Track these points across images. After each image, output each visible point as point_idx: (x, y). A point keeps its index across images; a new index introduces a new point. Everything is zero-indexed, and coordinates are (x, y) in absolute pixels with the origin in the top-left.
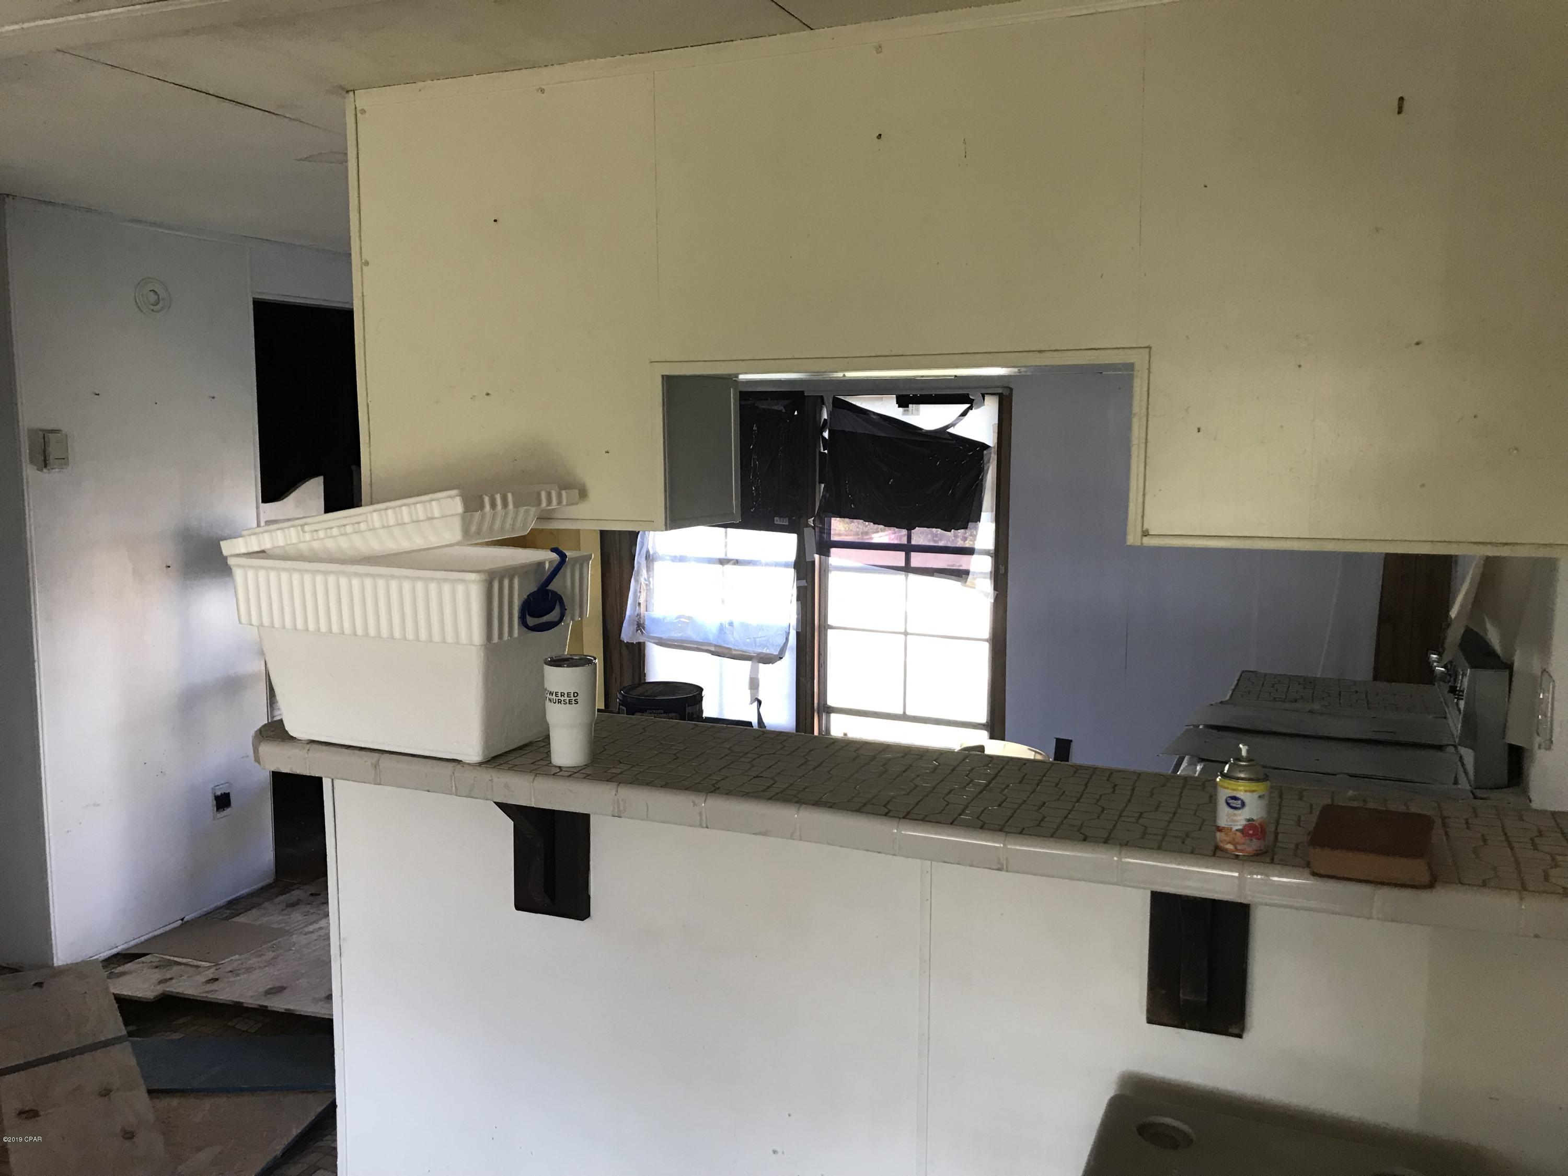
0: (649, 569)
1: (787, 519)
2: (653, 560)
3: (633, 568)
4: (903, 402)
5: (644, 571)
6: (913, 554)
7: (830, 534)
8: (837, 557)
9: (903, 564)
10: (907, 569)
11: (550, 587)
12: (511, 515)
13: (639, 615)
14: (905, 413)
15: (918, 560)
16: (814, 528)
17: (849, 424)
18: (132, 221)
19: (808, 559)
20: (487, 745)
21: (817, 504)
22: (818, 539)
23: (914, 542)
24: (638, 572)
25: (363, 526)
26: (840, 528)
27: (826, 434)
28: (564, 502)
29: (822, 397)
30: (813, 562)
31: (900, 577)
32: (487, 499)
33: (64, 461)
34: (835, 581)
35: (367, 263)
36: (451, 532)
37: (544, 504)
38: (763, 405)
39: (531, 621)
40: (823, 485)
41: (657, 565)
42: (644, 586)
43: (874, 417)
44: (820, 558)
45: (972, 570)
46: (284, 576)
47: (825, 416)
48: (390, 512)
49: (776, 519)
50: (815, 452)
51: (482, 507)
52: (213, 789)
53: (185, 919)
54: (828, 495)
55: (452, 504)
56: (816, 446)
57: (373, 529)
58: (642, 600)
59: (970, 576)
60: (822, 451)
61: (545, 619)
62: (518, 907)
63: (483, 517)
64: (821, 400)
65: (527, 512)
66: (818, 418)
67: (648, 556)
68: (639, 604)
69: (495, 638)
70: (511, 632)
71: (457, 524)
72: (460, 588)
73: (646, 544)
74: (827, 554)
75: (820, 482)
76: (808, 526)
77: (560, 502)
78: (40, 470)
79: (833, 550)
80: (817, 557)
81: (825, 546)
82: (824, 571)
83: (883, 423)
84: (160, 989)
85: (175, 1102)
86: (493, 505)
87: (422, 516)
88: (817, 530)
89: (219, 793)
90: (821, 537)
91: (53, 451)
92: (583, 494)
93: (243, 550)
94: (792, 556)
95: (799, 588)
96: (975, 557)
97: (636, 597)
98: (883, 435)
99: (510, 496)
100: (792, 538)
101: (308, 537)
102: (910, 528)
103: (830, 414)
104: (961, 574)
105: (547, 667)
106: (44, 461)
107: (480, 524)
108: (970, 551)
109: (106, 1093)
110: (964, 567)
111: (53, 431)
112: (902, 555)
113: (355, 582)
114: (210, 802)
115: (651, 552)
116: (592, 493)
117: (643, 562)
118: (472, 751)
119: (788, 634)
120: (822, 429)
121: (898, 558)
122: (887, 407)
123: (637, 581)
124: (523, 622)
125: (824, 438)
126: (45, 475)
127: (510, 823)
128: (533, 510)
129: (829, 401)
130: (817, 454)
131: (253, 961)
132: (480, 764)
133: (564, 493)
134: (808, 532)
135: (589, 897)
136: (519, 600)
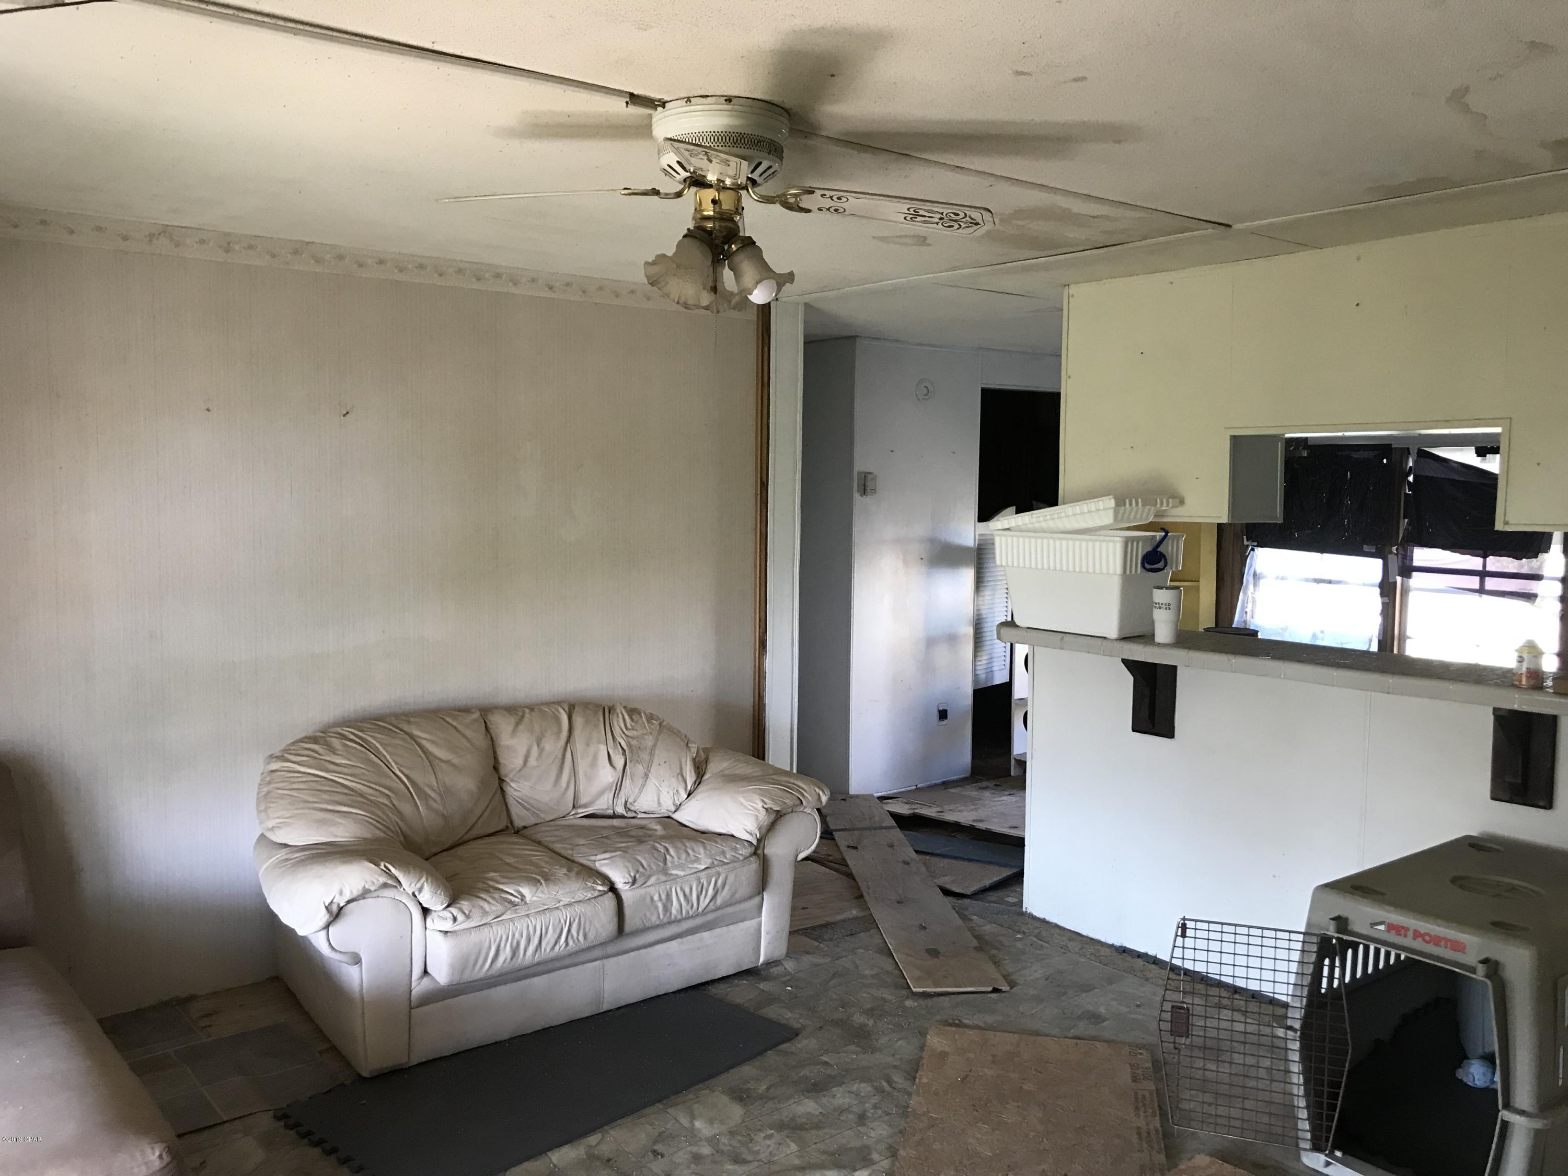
0: (1255, 585)
1: (1374, 547)
2: (1259, 578)
3: (1242, 583)
4: (1482, 452)
5: (1251, 587)
6: (1487, 579)
7: (1412, 560)
8: (1417, 579)
9: (1477, 587)
10: (1482, 591)
11: (1159, 550)
12: (1140, 511)
13: (1245, 622)
14: (1482, 462)
15: (1491, 583)
16: (1397, 554)
17: (1431, 471)
18: (918, 345)
19: (1391, 580)
20: (1121, 629)
21: (1401, 536)
22: (1400, 563)
23: (1488, 568)
24: (1246, 587)
25: (1063, 515)
26: (1422, 556)
27: (1411, 479)
28: (1171, 505)
29: (1408, 449)
30: (1395, 583)
31: (1476, 596)
32: (1127, 501)
33: (874, 491)
34: (1414, 599)
35: (1069, 377)
36: (1108, 519)
37: (1158, 506)
38: (1355, 455)
39: (1147, 566)
40: (1406, 520)
41: (1262, 582)
42: (1250, 599)
43: (1453, 464)
44: (1402, 581)
45: (1539, 594)
46: (1021, 540)
47: (1411, 464)
48: (1077, 507)
49: (1365, 546)
50: (1400, 494)
51: (1125, 505)
52: (938, 706)
53: (919, 786)
54: (1410, 529)
55: (1110, 502)
56: (1401, 487)
57: (1067, 516)
58: (1248, 610)
59: (1538, 599)
60: (1407, 492)
61: (1156, 566)
62: (1134, 730)
63: (1125, 510)
64: (1406, 452)
65: (1149, 510)
66: (1404, 465)
67: (1255, 575)
68: (1246, 613)
69: (1128, 572)
70: (1136, 571)
71: (1111, 513)
72: (1111, 545)
73: (1254, 565)
74: (1409, 576)
75: (1405, 518)
76: (1391, 552)
77: (1168, 505)
78: (861, 496)
79: (1414, 574)
80: (1399, 579)
81: (1407, 570)
82: (1405, 591)
83: (1464, 470)
84: (912, 811)
85: (928, 857)
86: (1131, 504)
87: (1093, 509)
88: (1400, 556)
89: (941, 709)
90: (1403, 562)
91: (870, 485)
92: (1182, 502)
93: (1000, 528)
94: (1378, 577)
95: (1383, 604)
96: (1543, 582)
97: (1243, 607)
98: (1462, 479)
99: (1140, 500)
100: (1379, 563)
101: (1034, 520)
102: (1485, 557)
103: (1415, 462)
104: (1530, 597)
105: (1155, 590)
106: (864, 491)
107: (1124, 513)
108: (1537, 577)
109: (891, 846)
110: (1534, 592)
111: (870, 473)
112: (1477, 579)
113: (1058, 542)
114: (936, 714)
115: (1258, 572)
116: (1188, 501)
117: (1251, 579)
118: (1112, 631)
119: (1371, 641)
120: (1408, 474)
121: (1474, 582)
122: (1467, 456)
123: (1245, 594)
124: (1143, 566)
125: (1409, 482)
126: (867, 499)
127: (1130, 679)
128: (1153, 508)
129: (1414, 451)
130: (1403, 494)
131: (963, 808)
132: (1116, 640)
133: (1170, 500)
134: (1392, 559)
135: (1174, 727)
136: (1142, 551)
